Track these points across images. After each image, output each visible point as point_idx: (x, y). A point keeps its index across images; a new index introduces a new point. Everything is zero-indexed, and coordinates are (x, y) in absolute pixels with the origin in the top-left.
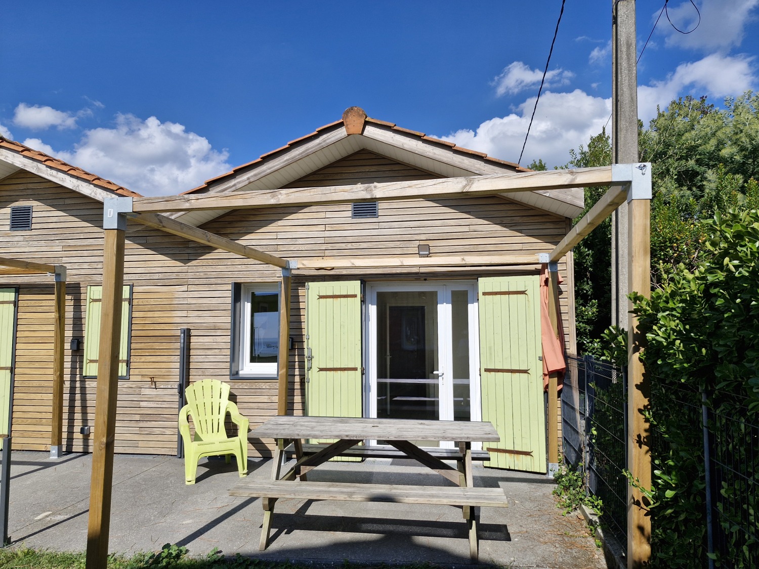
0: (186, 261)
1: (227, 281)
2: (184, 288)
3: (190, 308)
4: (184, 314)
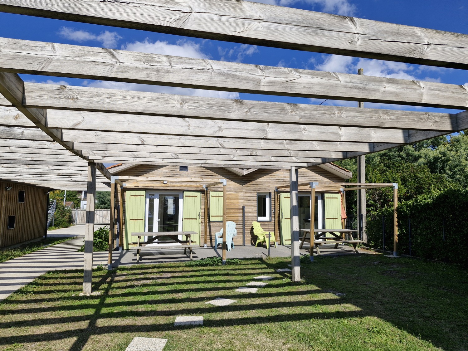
0: (242, 185)
1: (255, 191)
2: (242, 193)
3: (244, 199)
4: (242, 201)
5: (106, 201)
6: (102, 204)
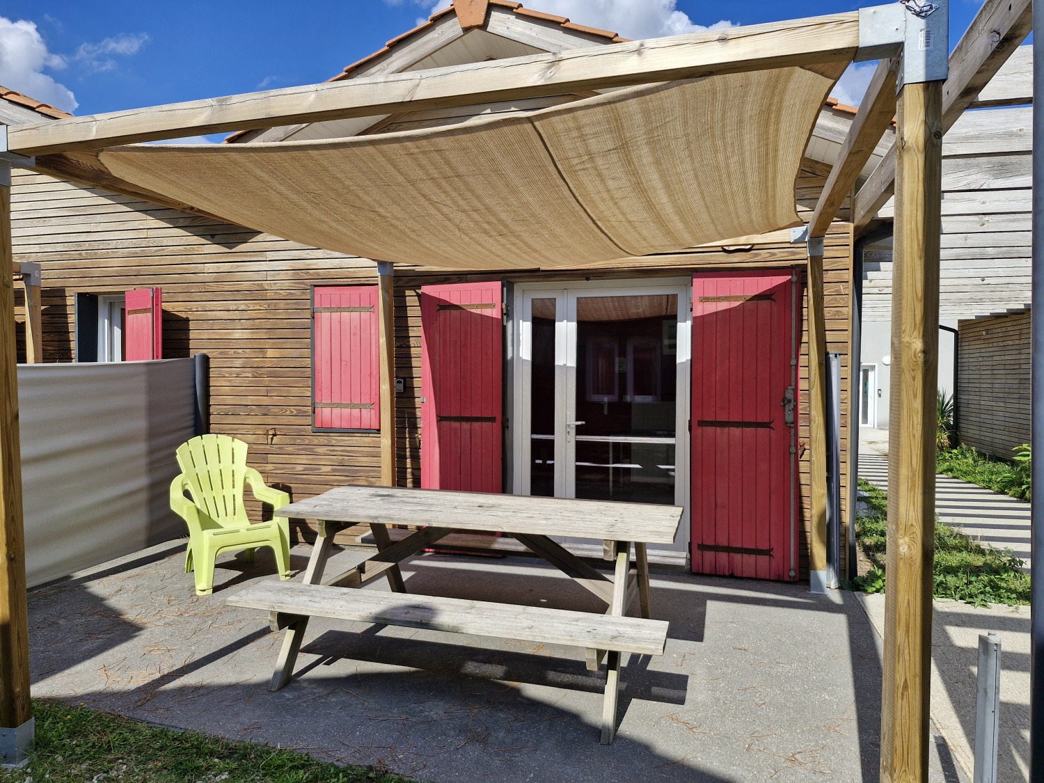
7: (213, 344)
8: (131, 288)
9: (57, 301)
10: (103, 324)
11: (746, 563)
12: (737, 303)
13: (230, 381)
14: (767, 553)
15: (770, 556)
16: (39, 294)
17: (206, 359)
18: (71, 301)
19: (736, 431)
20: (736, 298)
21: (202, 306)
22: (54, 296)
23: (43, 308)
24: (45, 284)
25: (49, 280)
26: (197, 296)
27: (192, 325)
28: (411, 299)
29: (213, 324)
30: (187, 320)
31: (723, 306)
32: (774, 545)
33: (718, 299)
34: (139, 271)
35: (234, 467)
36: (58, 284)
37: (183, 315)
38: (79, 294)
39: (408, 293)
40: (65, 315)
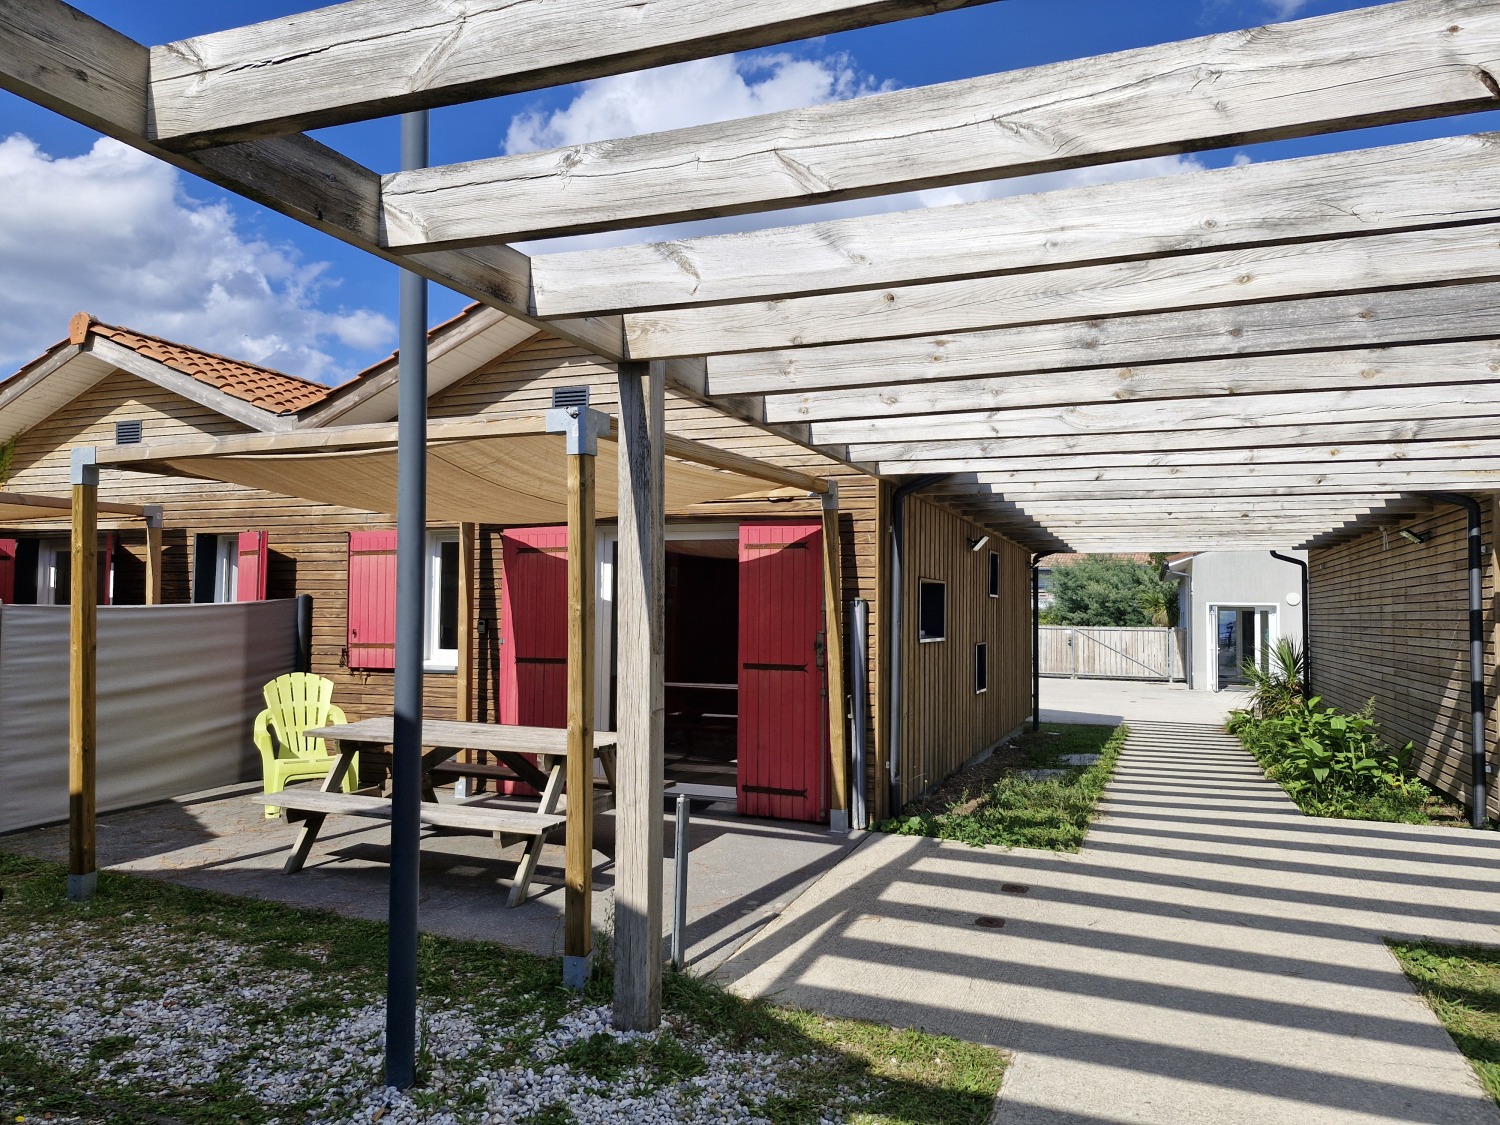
5: (1087, 601)
6: (1072, 610)
7: (317, 585)
8: (245, 530)
9: (178, 541)
10: (222, 564)
11: (784, 804)
12: (777, 551)
13: (330, 621)
14: (802, 793)
15: (805, 797)
16: (160, 533)
17: (309, 600)
18: (191, 541)
19: (776, 674)
20: (776, 546)
21: (308, 547)
22: (175, 536)
23: (164, 548)
24: (167, 524)
25: (170, 521)
26: (304, 538)
27: (299, 566)
28: (496, 543)
29: (317, 565)
30: (294, 561)
31: (765, 553)
32: (807, 787)
33: (759, 547)
34: (253, 512)
35: (319, 705)
36: (180, 524)
37: (291, 556)
38: (198, 535)
39: (493, 536)
40: (185, 556)
